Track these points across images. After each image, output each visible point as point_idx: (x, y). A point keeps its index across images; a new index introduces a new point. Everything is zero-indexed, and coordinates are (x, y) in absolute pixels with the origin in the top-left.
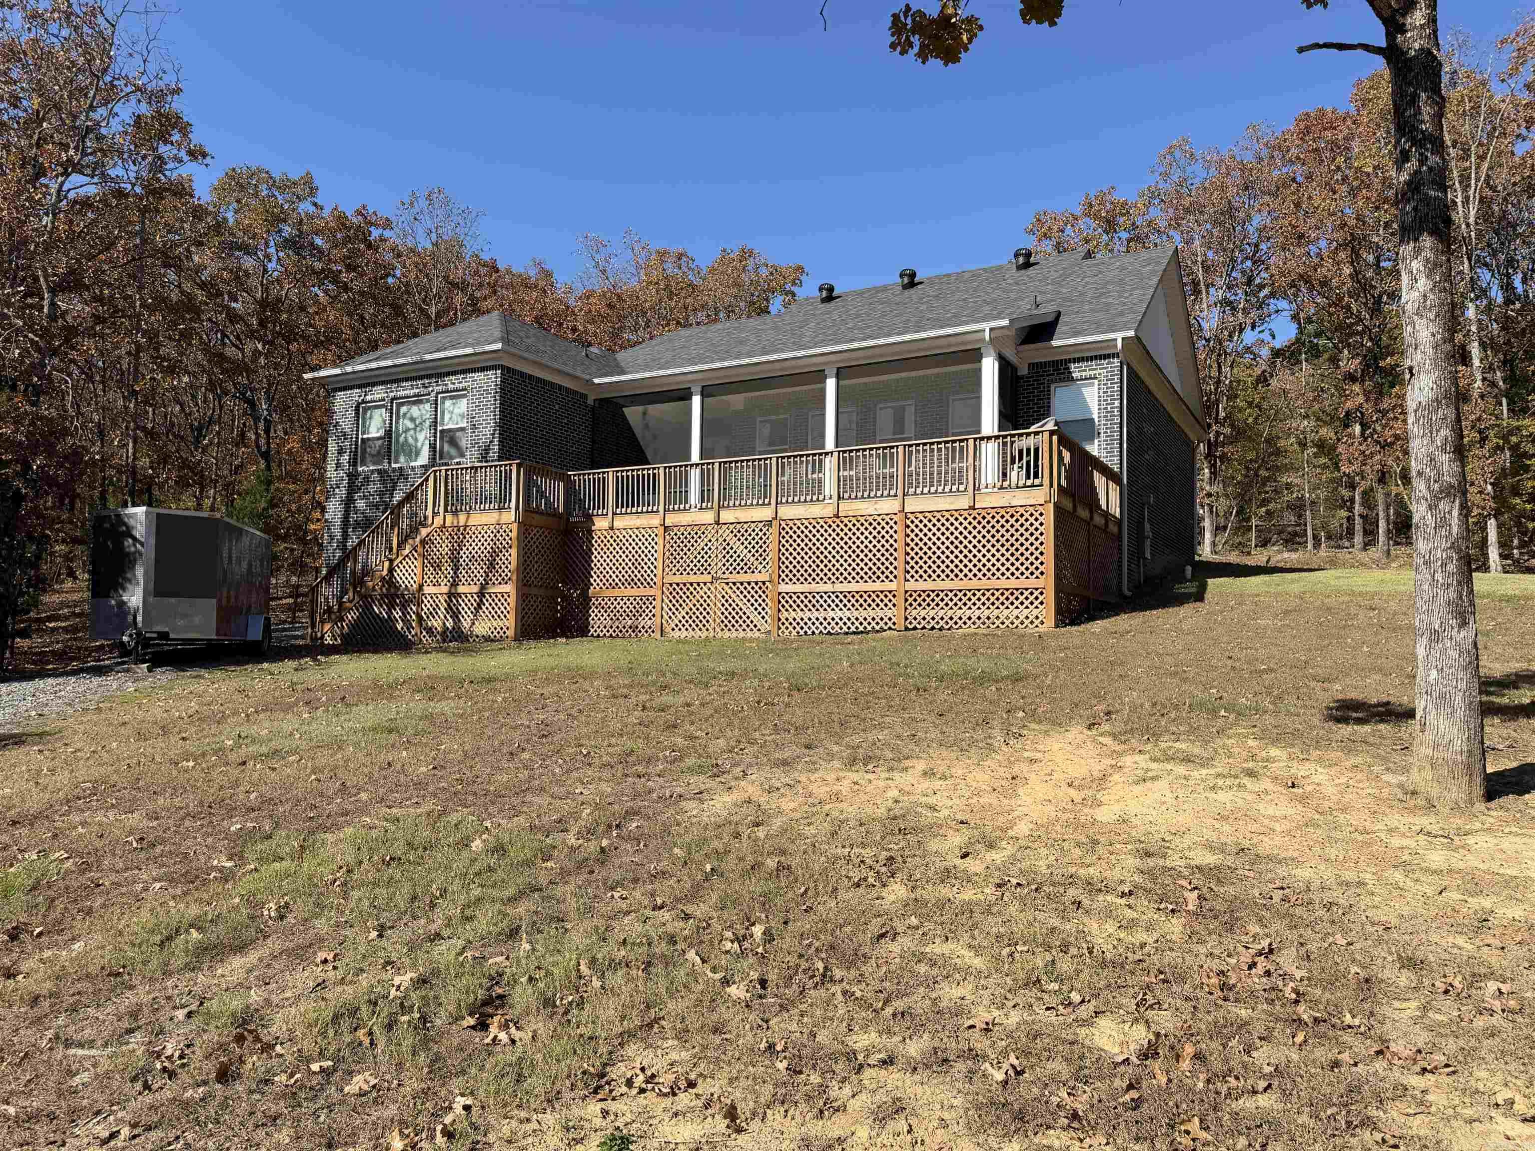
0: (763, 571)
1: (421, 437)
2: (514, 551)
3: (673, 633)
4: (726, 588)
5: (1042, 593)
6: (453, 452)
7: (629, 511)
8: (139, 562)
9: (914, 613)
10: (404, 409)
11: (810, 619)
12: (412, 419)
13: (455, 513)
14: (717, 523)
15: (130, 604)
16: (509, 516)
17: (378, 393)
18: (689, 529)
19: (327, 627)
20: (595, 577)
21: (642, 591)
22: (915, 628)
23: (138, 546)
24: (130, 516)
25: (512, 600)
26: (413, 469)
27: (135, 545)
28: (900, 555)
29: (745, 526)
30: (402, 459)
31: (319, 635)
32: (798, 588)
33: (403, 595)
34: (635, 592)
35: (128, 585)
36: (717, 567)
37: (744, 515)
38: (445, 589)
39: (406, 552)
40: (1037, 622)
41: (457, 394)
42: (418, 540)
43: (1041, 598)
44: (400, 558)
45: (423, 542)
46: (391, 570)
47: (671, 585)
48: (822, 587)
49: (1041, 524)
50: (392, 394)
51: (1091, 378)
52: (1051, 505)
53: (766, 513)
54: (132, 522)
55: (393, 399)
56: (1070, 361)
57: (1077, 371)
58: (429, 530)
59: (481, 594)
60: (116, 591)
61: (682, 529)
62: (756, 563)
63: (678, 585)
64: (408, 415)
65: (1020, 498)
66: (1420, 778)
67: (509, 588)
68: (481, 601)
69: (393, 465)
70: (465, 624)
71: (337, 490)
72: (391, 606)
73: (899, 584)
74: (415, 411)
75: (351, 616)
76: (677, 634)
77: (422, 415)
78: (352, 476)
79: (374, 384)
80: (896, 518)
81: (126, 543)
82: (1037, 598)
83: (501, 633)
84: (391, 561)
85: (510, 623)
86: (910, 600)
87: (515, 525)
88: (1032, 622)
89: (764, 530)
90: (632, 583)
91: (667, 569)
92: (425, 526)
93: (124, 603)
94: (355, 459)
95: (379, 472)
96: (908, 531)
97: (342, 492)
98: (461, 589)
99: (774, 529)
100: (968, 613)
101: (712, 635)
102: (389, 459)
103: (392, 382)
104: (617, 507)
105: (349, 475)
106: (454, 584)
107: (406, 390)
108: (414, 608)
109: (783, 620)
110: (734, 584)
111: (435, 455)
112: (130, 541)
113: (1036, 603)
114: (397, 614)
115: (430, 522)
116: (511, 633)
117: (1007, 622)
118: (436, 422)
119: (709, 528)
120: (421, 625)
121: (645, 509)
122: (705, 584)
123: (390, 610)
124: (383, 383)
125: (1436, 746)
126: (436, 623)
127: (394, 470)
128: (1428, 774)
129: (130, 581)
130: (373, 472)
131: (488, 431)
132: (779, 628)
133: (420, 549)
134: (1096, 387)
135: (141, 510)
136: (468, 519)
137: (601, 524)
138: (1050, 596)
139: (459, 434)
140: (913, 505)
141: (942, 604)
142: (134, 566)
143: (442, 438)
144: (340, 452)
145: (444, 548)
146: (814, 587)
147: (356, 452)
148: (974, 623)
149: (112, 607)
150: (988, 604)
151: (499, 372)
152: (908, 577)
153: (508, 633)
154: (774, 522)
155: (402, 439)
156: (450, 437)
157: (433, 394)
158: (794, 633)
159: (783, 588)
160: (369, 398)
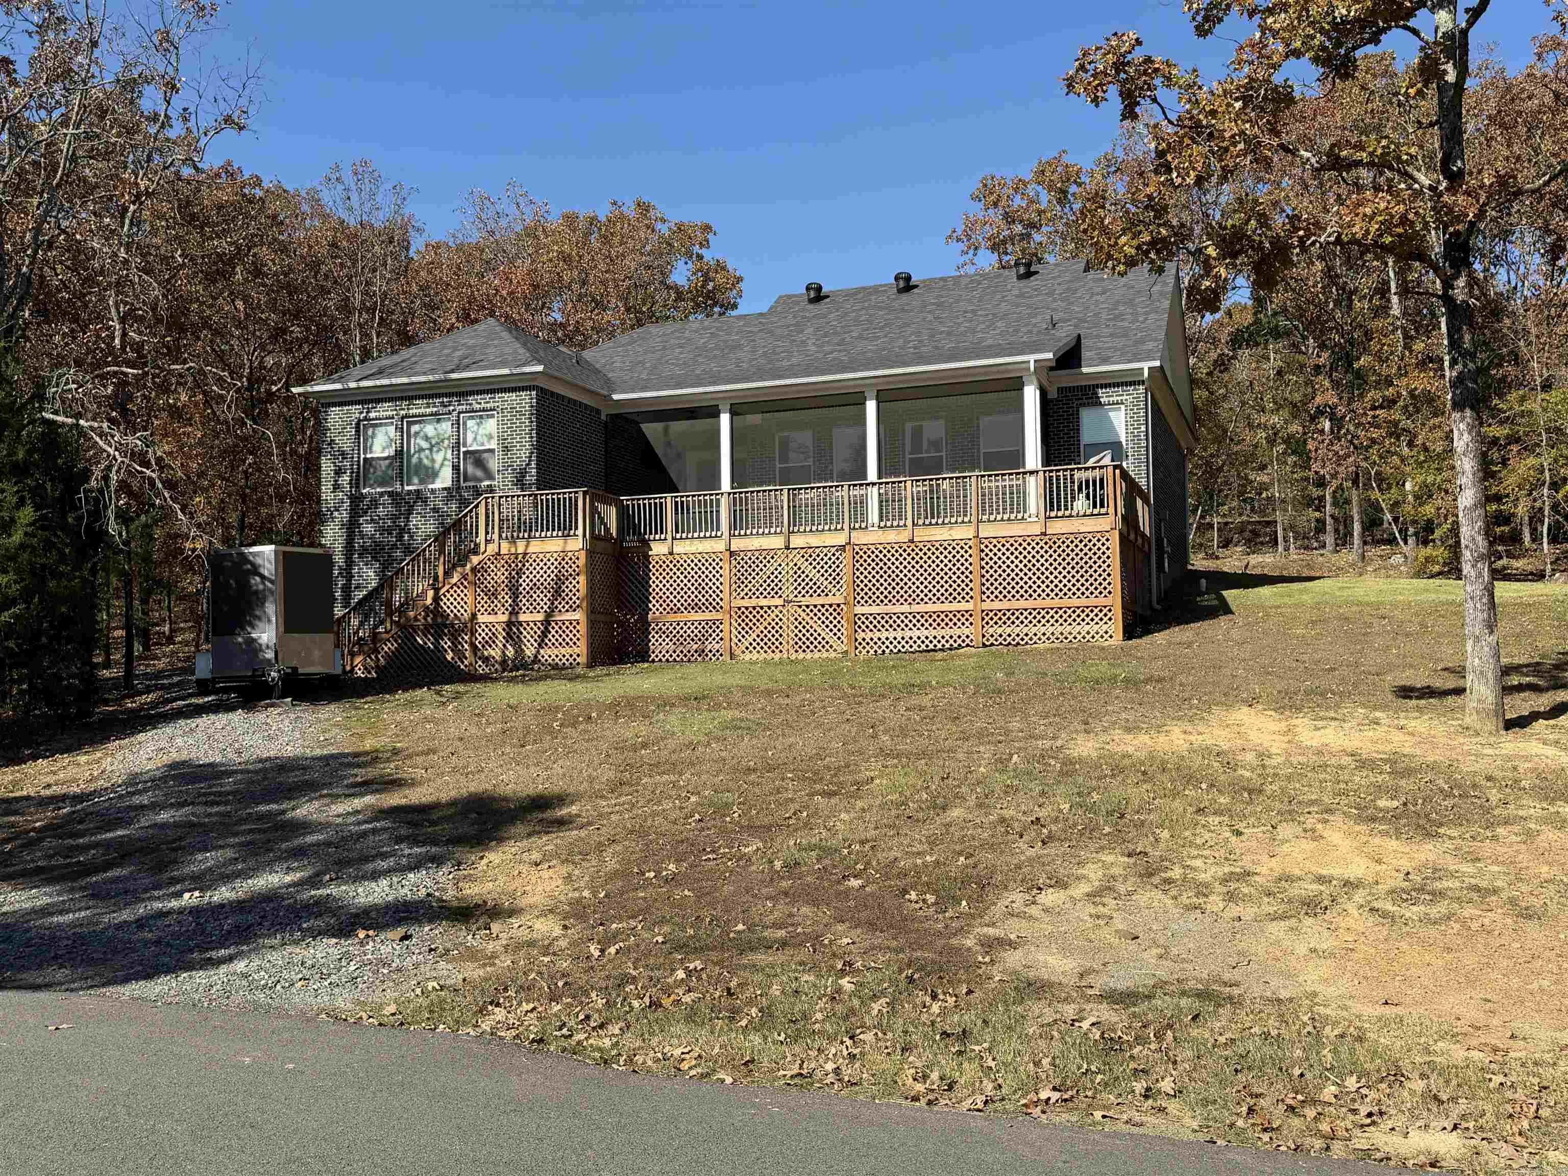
0: (838, 594)
1: (439, 457)
2: (582, 579)
3: (742, 656)
4: (800, 611)
5: (1110, 610)
6: (479, 473)
7: (690, 536)
8: (271, 599)
9: (991, 631)
10: (415, 428)
11: (887, 639)
12: (427, 438)
13: (513, 541)
14: (787, 548)
15: (260, 641)
16: (576, 544)
17: (384, 410)
18: (757, 554)
19: (358, 659)
20: (654, 602)
21: (707, 616)
22: (992, 644)
23: (267, 583)
24: (255, 554)
25: (583, 628)
26: (433, 491)
27: (264, 584)
28: (976, 577)
29: (817, 551)
30: (416, 480)
31: (348, 668)
32: (875, 609)
33: (453, 625)
34: (699, 616)
35: (257, 622)
36: (788, 590)
37: (814, 541)
38: (504, 618)
39: (454, 580)
40: (1106, 636)
41: (483, 414)
42: (468, 567)
43: (1110, 615)
44: (447, 587)
45: (474, 570)
46: (437, 599)
47: (739, 609)
48: (898, 609)
49: (1108, 549)
50: (402, 412)
51: (1118, 403)
52: (1117, 532)
53: (840, 539)
54: (259, 561)
55: (403, 418)
56: (1097, 386)
57: (1104, 396)
58: (481, 557)
59: (547, 622)
60: (243, 629)
61: (749, 554)
62: (830, 587)
63: (747, 608)
64: (422, 434)
65: (1089, 525)
66: (1468, 720)
67: (578, 615)
68: (546, 628)
69: (407, 488)
70: (528, 652)
71: (336, 514)
72: (438, 636)
73: (975, 605)
74: (429, 430)
75: (388, 647)
76: (748, 657)
77: (438, 435)
78: (356, 499)
79: (378, 401)
80: (970, 543)
81: (253, 582)
82: (1106, 615)
83: (571, 660)
84: (437, 590)
85: (580, 650)
86: (987, 619)
87: (583, 553)
88: (1102, 637)
89: (837, 554)
90: (696, 607)
91: (734, 594)
92: (476, 552)
93: (254, 640)
94: (358, 480)
95: (390, 494)
96: (983, 555)
97: (343, 515)
98: (522, 617)
99: (849, 553)
100: (1043, 630)
101: (785, 656)
102: (402, 481)
103: (402, 399)
104: (677, 532)
105: (352, 497)
106: (514, 613)
107: (419, 408)
108: (466, 638)
109: (860, 640)
110: (808, 606)
111: (459, 477)
112: (258, 579)
113: (1105, 619)
114: (446, 643)
115: (482, 550)
116: (582, 660)
117: (1079, 637)
118: (459, 443)
119: (779, 553)
120: (475, 655)
121: (708, 534)
122: (776, 607)
123: (435, 639)
124: (390, 400)
125: (1479, 701)
126: (494, 653)
127: (409, 492)
128: (1475, 717)
129: (259, 619)
130: (381, 494)
131: (524, 454)
132: (856, 648)
133: (471, 577)
134: (1123, 412)
135: (268, 550)
136: (527, 546)
137: (658, 549)
138: (1118, 612)
139: (485, 455)
140: (987, 531)
141: (1017, 622)
142: (263, 604)
143: (464, 459)
144: (339, 472)
145: (500, 575)
146: (890, 608)
147: (358, 472)
148: (1048, 639)
149: (240, 644)
150: (1061, 621)
151: (534, 393)
152: (984, 597)
153: (578, 660)
154: (847, 547)
155: (414, 460)
156: (478, 458)
157: (455, 413)
158: (872, 652)
159: (859, 610)
160: (372, 415)
